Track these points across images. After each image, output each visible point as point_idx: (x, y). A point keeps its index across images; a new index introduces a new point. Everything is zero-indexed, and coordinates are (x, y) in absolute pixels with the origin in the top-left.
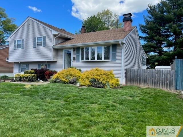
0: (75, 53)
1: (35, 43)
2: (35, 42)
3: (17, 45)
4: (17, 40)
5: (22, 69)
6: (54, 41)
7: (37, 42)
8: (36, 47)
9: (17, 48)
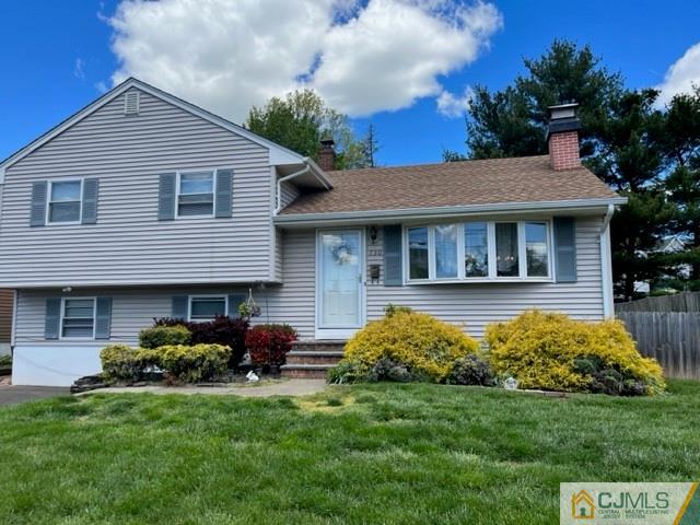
0: (380, 248)
1: (171, 200)
2: (167, 196)
3: (51, 204)
4: (49, 180)
5: (65, 321)
6: (279, 196)
7: (178, 193)
8: (176, 217)
9: (51, 220)
